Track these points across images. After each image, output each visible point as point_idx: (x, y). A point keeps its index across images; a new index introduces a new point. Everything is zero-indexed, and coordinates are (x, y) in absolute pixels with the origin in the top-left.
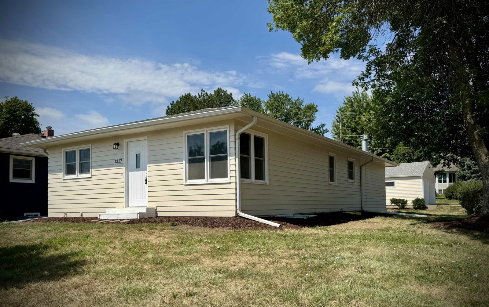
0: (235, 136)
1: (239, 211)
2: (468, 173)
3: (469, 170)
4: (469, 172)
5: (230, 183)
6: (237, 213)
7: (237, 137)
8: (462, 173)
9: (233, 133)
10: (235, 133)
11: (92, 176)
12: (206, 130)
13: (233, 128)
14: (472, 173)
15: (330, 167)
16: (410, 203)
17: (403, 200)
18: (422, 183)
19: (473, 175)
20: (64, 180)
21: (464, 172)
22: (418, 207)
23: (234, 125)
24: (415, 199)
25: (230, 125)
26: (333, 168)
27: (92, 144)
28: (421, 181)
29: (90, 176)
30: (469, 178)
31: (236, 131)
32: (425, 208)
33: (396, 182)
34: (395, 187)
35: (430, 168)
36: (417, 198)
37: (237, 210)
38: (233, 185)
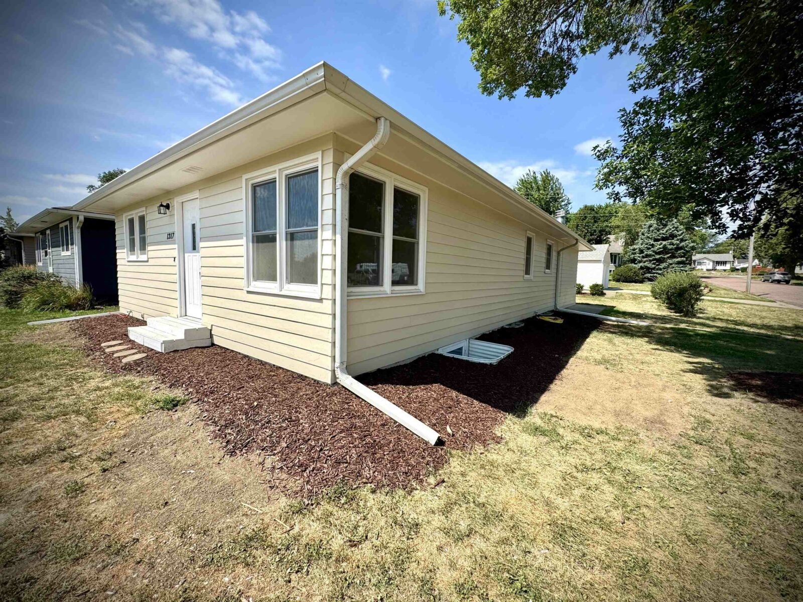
0: (335, 180)
1: (339, 370)
2: (639, 257)
3: (640, 254)
4: (641, 255)
5: (321, 300)
6: (334, 376)
7: (339, 182)
8: (632, 256)
9: (328, 172)
10: (335, 171)
11: (148, 258)
12: (280, 170)
13: (330, 158)
14: (643, 257)
15: (527, 254)
16: (587, 288)
17: (580, 285)
19: (645, 259)
20: (129, 261)
22: (595, 292)
23: (332, 150)
24: (593, 285)
25: (323, 152)
26: (530, 255)
27: (146, 207)
29: (146, 260)
30: (640, 262)
31: (337, 166)
32: (603, 294)
35: (608, 251)
36: (595, 283)
37: (336, 369)
38: (327, 306)
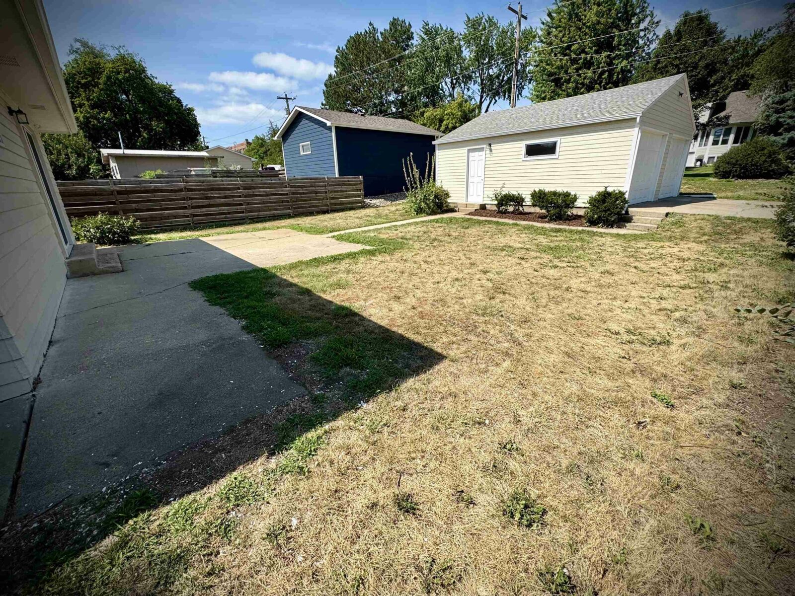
16: (582, 202)
17: (567, 195)
18: (633, 144)
21: (781, 115)
22: (599, 217)
24: (599, 194)
28: (632, 136)
33: (563, 143)
34: (557, 157)
35: (681, 94)
36: (603, 189)
